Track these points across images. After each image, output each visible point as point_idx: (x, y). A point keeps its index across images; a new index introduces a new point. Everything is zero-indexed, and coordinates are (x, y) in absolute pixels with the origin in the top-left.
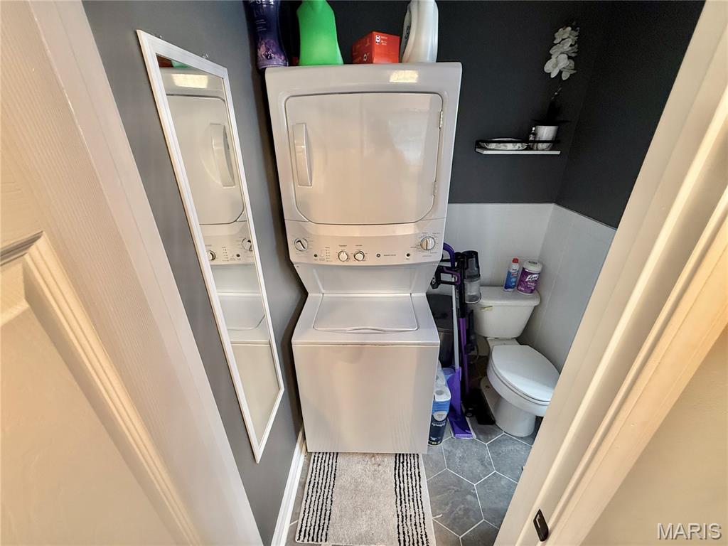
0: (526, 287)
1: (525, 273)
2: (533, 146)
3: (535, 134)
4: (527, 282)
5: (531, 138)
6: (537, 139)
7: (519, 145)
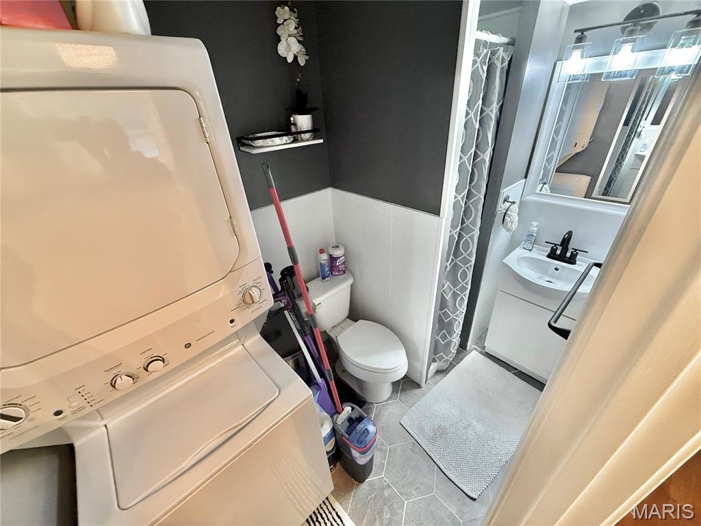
0: (339, 271)
1: (332, 259)
2: (298, 137)
3: (295, 124)
4: (338, 266)
5: (293, 129)
6: (299, 130)
7: (285, 138)
